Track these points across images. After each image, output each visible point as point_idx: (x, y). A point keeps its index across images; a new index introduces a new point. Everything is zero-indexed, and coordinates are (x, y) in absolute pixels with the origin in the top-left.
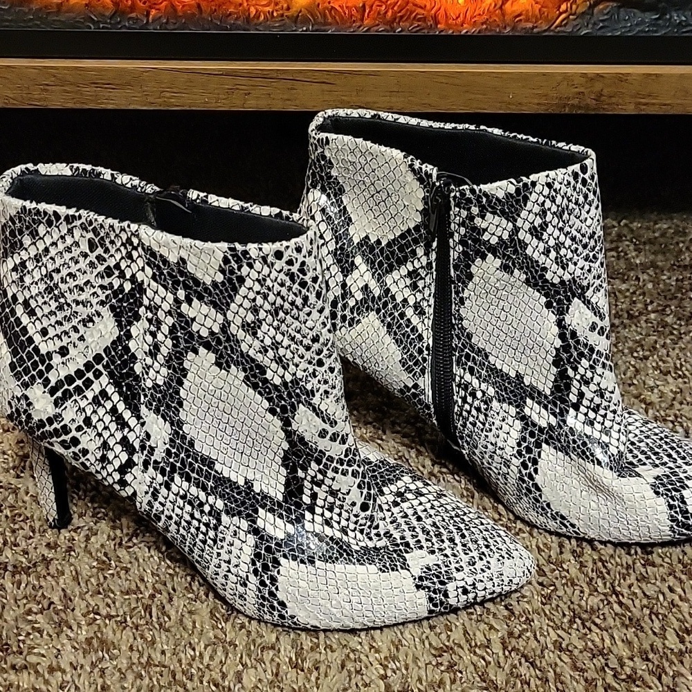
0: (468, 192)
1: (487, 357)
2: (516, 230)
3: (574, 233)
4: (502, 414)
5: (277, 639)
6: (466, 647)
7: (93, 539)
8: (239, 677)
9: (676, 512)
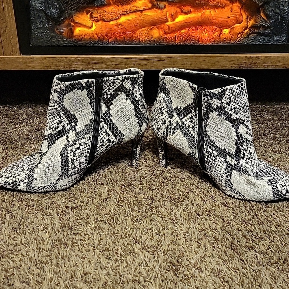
0: (207, 92)
1: (215, 143)
2: (222, 103)
3: (240, 104)
4: (220, 161)
5: (152, 227)
6: (210, 229)
7: (94, 200)
8: (141, 237)
9: (275, 190)
